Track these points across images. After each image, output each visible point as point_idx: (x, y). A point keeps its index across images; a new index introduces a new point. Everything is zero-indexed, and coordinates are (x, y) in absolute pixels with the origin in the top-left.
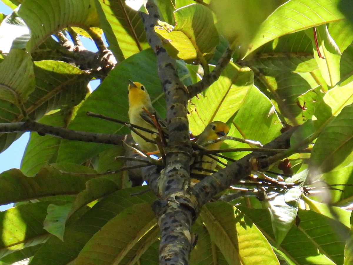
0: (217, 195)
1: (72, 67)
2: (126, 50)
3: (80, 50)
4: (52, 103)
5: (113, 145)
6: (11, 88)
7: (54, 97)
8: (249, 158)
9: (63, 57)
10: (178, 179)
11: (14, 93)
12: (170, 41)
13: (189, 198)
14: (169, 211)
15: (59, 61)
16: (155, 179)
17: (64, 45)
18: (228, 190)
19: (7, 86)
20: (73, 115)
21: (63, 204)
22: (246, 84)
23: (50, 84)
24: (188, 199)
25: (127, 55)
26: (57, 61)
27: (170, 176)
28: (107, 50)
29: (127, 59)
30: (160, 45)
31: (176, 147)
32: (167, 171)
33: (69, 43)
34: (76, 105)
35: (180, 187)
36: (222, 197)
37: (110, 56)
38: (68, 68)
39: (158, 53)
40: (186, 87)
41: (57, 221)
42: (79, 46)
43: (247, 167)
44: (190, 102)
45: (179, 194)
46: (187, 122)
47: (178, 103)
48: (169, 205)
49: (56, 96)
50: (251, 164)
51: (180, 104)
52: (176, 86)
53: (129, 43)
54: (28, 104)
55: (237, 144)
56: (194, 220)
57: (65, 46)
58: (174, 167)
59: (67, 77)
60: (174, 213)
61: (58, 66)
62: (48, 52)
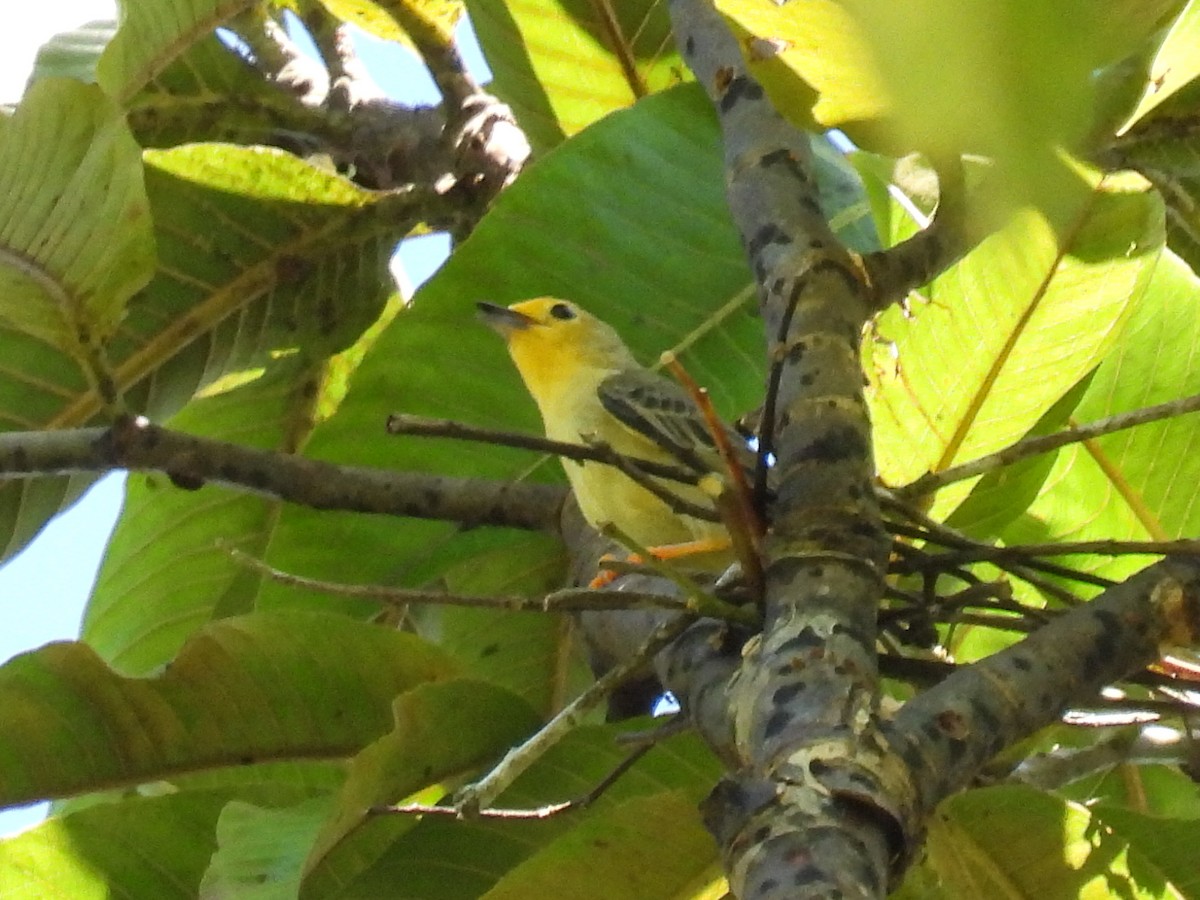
0: (1001, 757)
1: (319, 176)
2: (571, 93)
3: (354, 100)
4: (231, 342)
5: (514, 533)
6: (42, 267)
7: (239, 311)
8: (1152, 586)
9: (278, 131)
10: (823, 683)
11: (57, 291)
12: (781, 44)
13: (873, 770)
14: (780, 827)
15: (260, 149)
16: (719, 680)
17: (282, 76)
18: (1051, 731)
19: (21, 254)
20: (321, 395)
21: (287, 801)
22: (1128, 254)
23: (221, 258)
24: (868, 771)
25: (574, 116)
26: (251, 148)
27: (785, 670)
28: (480, 97)
29: (579, 137)
30: (736, 67)
31: (814, 536)
32: (774, 644)
33: (304, 65)
34: (337, 350)
35: (834, 717)
36: (1023, 767)
37: (497, 126)
38: (301, 180)
39: (728, 103)
40: (857, 258)
41: (262, 879)
42: (351, 77)
43: (1142, 628)
44: (874, 333)
45: (829, 750)
46: (865, 419)
47: (820, 334)
48: (784, 802)
49: (246, 311)
50: (1160, 611)
51: (828, 339)
52: (812, 252)
53: (583, 63)
54: (120, 346)
55: (1088, 521)
56: (897, 869)
57: (289, 82)
58: (802, 628)
59: (298, 222)
60: (803, 837)
61: (257, 173)
62: (209, 107)
